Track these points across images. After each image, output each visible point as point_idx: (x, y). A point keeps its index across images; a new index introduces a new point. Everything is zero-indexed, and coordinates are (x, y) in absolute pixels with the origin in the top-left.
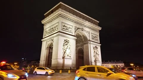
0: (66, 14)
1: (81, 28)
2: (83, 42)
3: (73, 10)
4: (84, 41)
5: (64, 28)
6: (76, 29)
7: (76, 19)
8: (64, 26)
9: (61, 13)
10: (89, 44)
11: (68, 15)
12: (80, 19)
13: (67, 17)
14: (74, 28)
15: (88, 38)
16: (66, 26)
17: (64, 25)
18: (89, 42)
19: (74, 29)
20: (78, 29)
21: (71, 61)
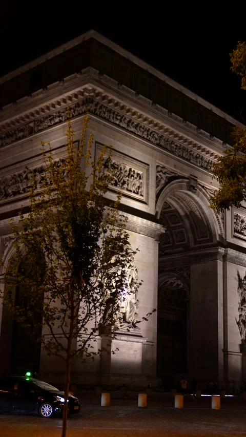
0: (117, 100)
1: (186, 175)
2: (187, 248)
3: (151, 75)
4: (192, 245)
5: (107, 173)
6: (163, 182)
7: (167, 127)
8: (106, 166)
9: (94, 90)
10: (220, 264)
11: (128, 106)
12: (182, 125)
13: (122, 112)
14: (153, 173)
15: (218, 230)
16: (113, 166)
17: (105, 157)
18: (222, 250)
19: (152, 182)
20: (170, 180)
21: (140, 345)
